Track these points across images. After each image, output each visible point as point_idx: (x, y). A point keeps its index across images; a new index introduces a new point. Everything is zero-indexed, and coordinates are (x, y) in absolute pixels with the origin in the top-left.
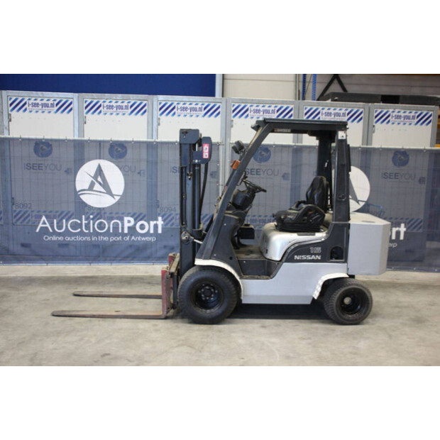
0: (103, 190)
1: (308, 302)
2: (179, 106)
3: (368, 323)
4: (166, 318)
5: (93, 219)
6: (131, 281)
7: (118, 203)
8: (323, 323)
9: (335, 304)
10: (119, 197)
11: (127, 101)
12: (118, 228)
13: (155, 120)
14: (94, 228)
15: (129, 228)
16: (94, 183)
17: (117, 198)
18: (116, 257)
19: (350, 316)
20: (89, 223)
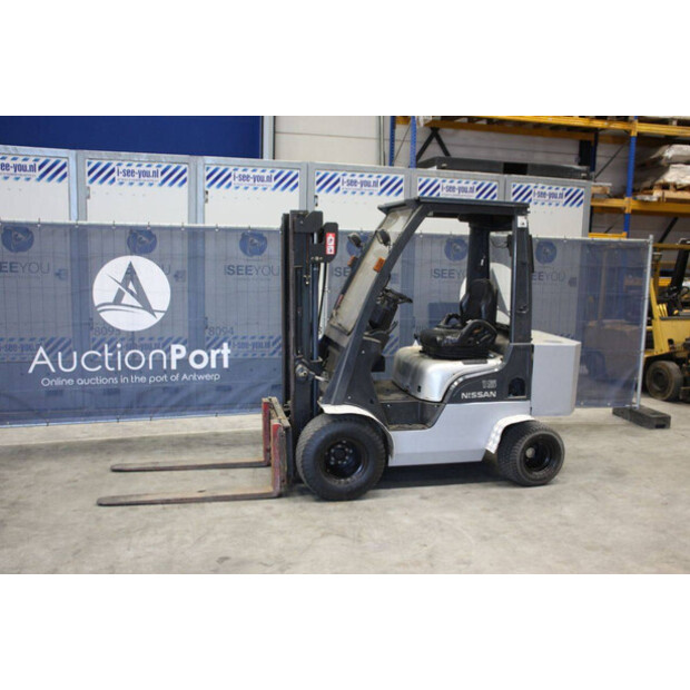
0: (136, 303)
1: (479, 458)
2: (237, 173)
3: (557, 482)
4: (280, 496)
5: (121, 349)
6: (187, 442)
7: (161, 324)
8: (499, 485)
9: (518, 459)
10: (162, 314)
11: (156, 164)
12: (162, 361)
13: (201, 194)
14: (123, 362)
15: (178, 361)
16: (123, 293)
17: (160, 316)
18: (160, 406)
19: (536, 473)
20: (115, 356)
